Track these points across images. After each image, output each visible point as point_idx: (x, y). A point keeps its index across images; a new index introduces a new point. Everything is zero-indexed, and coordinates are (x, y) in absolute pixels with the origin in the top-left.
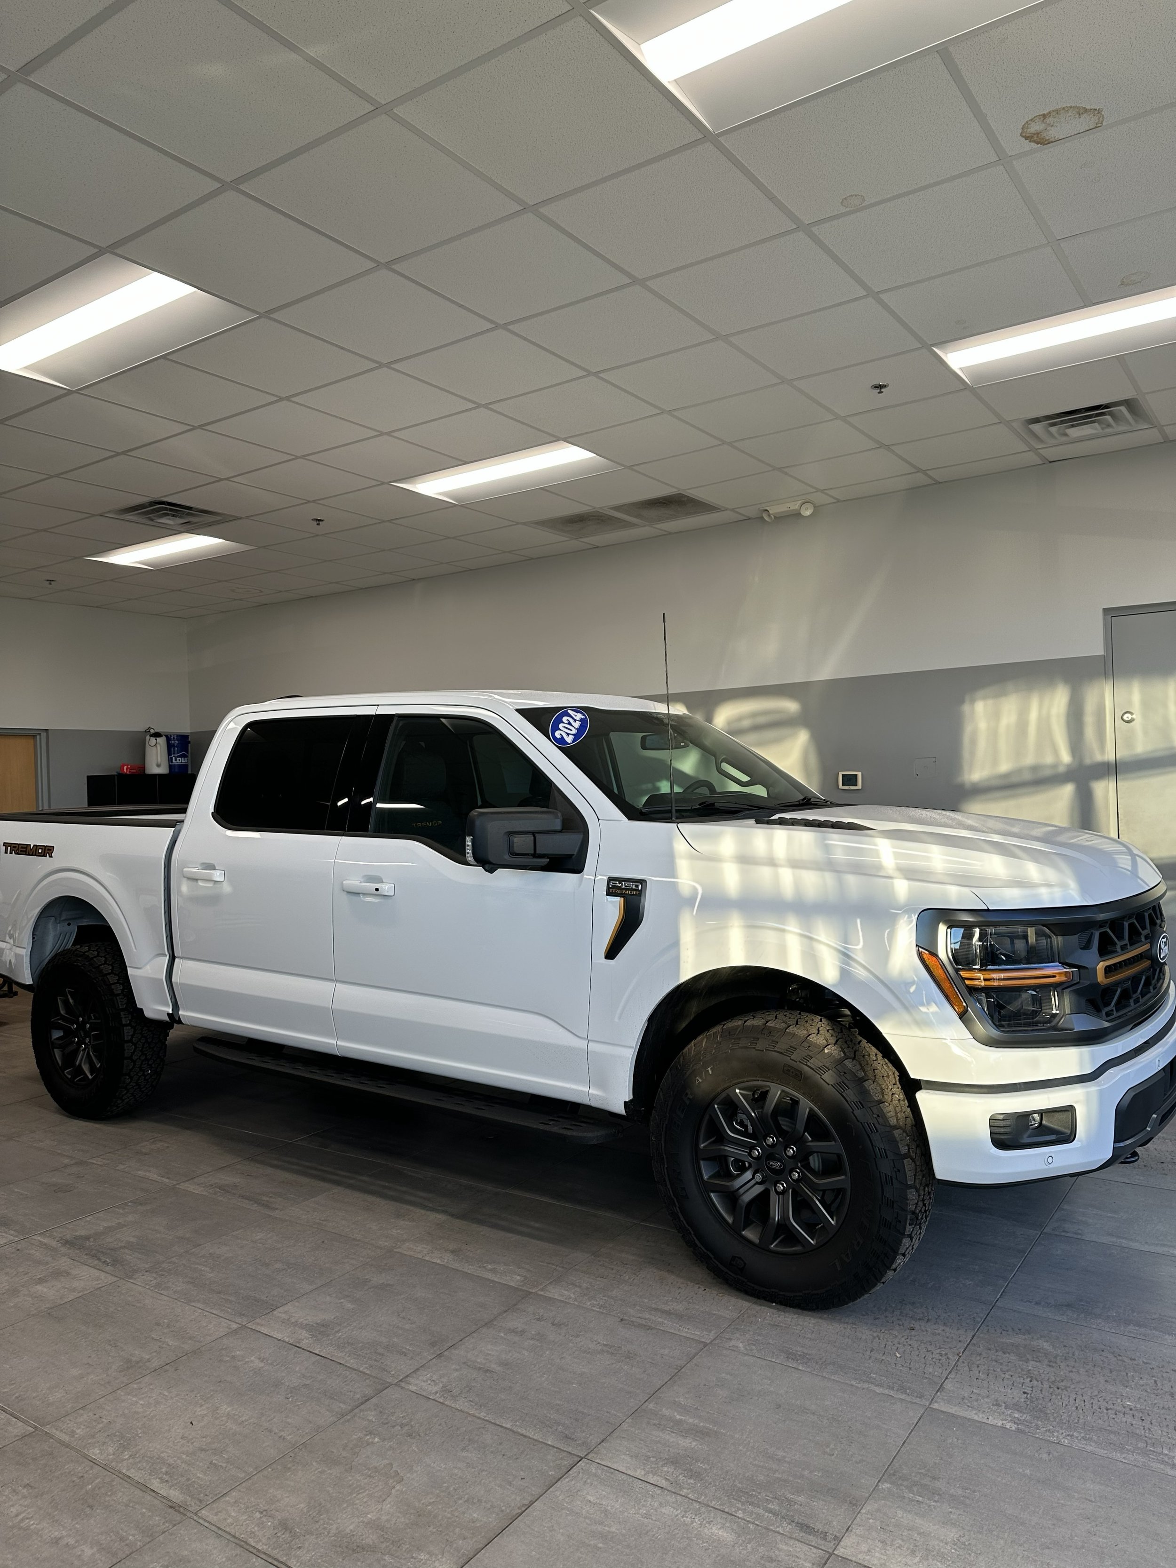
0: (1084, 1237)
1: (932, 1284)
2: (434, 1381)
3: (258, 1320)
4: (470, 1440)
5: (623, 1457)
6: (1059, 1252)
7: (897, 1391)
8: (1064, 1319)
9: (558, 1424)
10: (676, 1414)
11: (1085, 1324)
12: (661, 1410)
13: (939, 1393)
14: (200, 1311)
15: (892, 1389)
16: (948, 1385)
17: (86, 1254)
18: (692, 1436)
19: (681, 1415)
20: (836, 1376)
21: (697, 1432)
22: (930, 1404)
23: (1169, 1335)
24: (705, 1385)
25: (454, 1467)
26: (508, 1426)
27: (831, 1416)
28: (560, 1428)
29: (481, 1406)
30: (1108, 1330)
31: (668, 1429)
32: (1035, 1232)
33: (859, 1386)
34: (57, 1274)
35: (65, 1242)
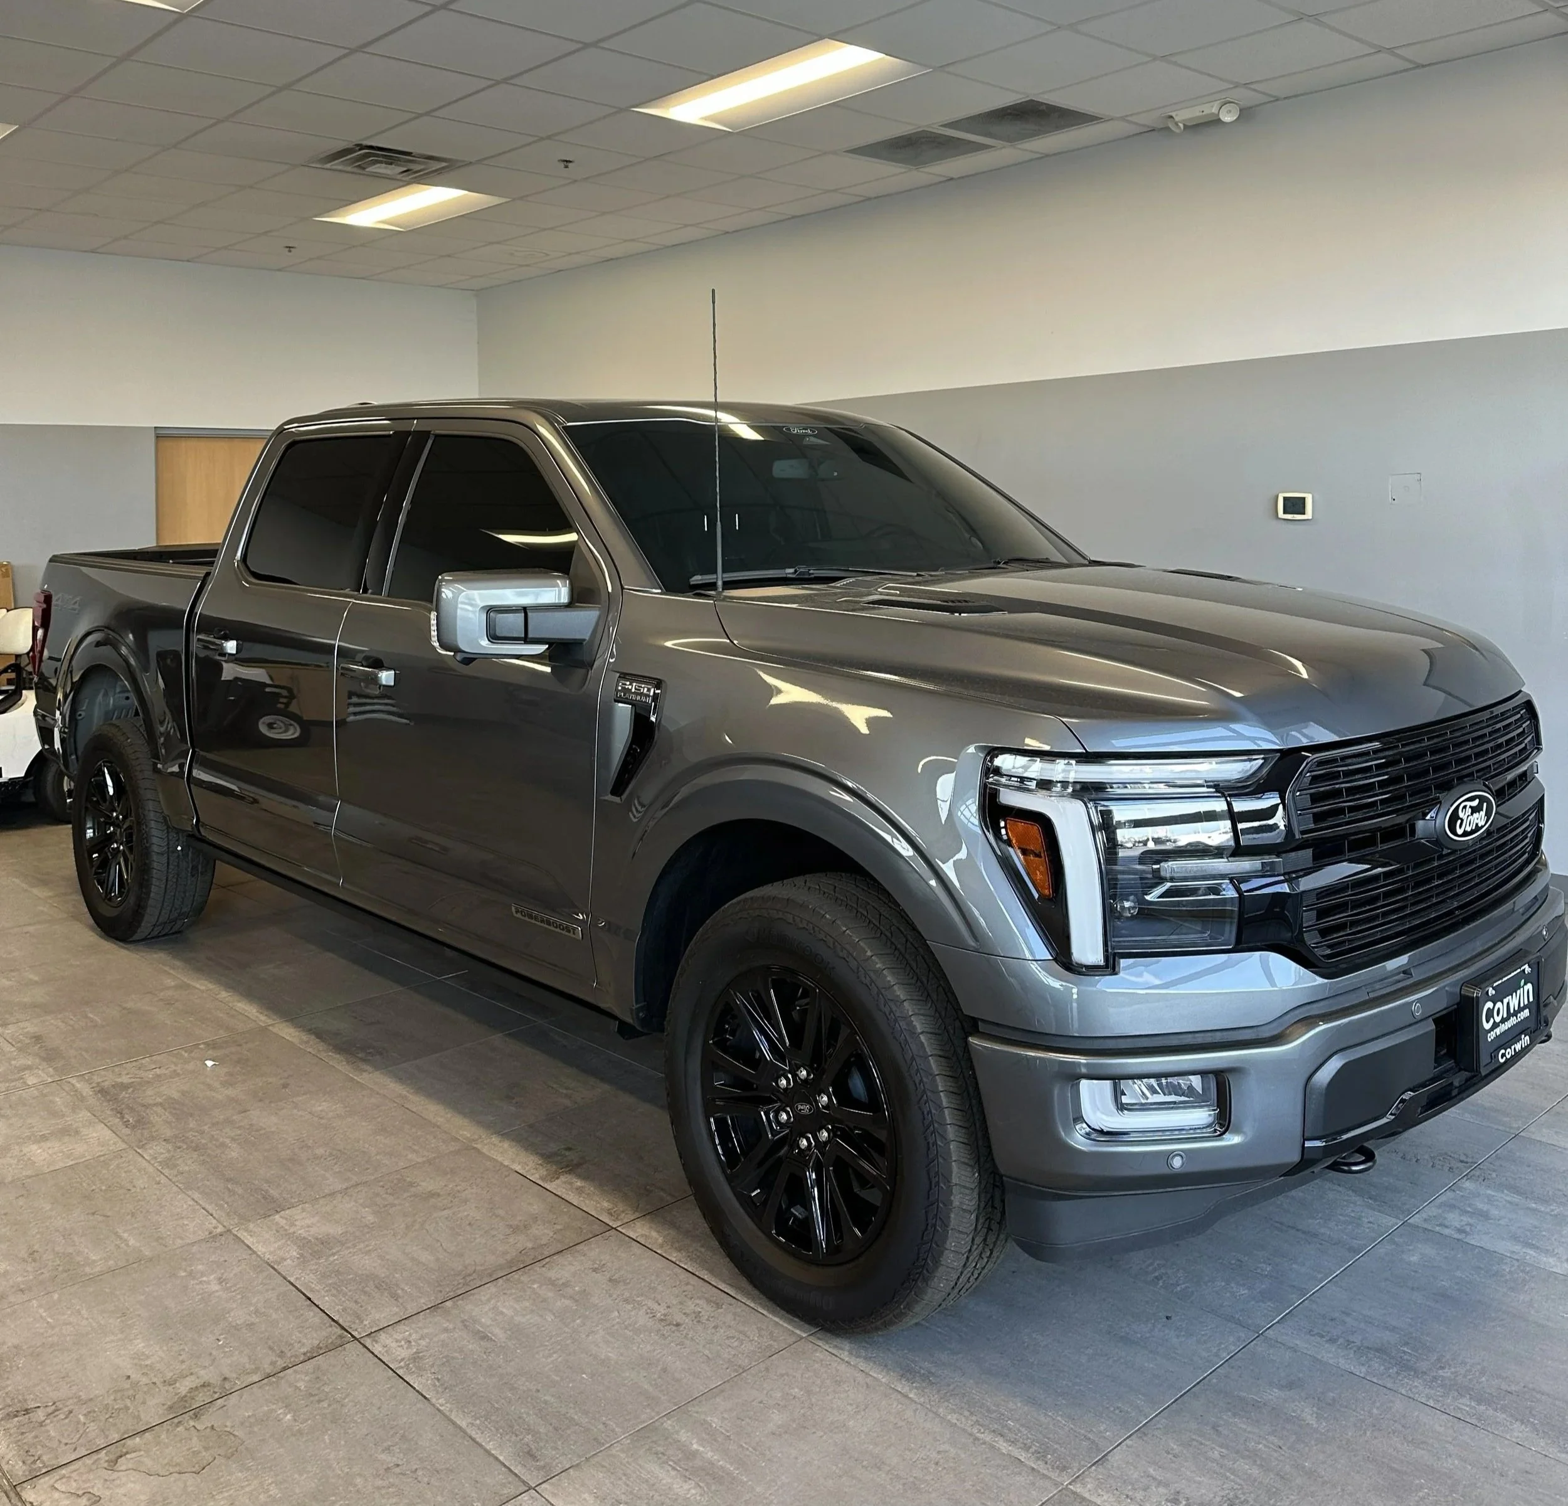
0: (1469, 1240)
1: (1183, 1286)
2: (410, 1342)
3: (251, 1226)
4: (403, 1436)
5: (586, 1496)
6: (1414, 1259)
7: (1033, 1454)
8: (1362, 1371)
9: (529, 1431)
10: (694, 1441)
11: (1389, 1385)
12: (677, 1432)
13: (1094, 1468)
14: (191, 1203)
15: (1026, 1448)
16: (1116, 1458)
17: (112, 1110)
18: (697, 1479)
19: (702, 1445)
20: (955, 1416)
21: (708, 1474)
22: (1070, 1484)
23: (1522, 1423)
24: (761, 1402)
25: (358, 1474)
26: (463, 1424)
27: (911, 1479)
28: (529, 1438)
29: (446, 1389)
30: (1423, 1400)
31: (671, 1463)
32: (1394, 1220)
33: (981, 1436)
34: (66, 1132)
35: (102, 1092)
